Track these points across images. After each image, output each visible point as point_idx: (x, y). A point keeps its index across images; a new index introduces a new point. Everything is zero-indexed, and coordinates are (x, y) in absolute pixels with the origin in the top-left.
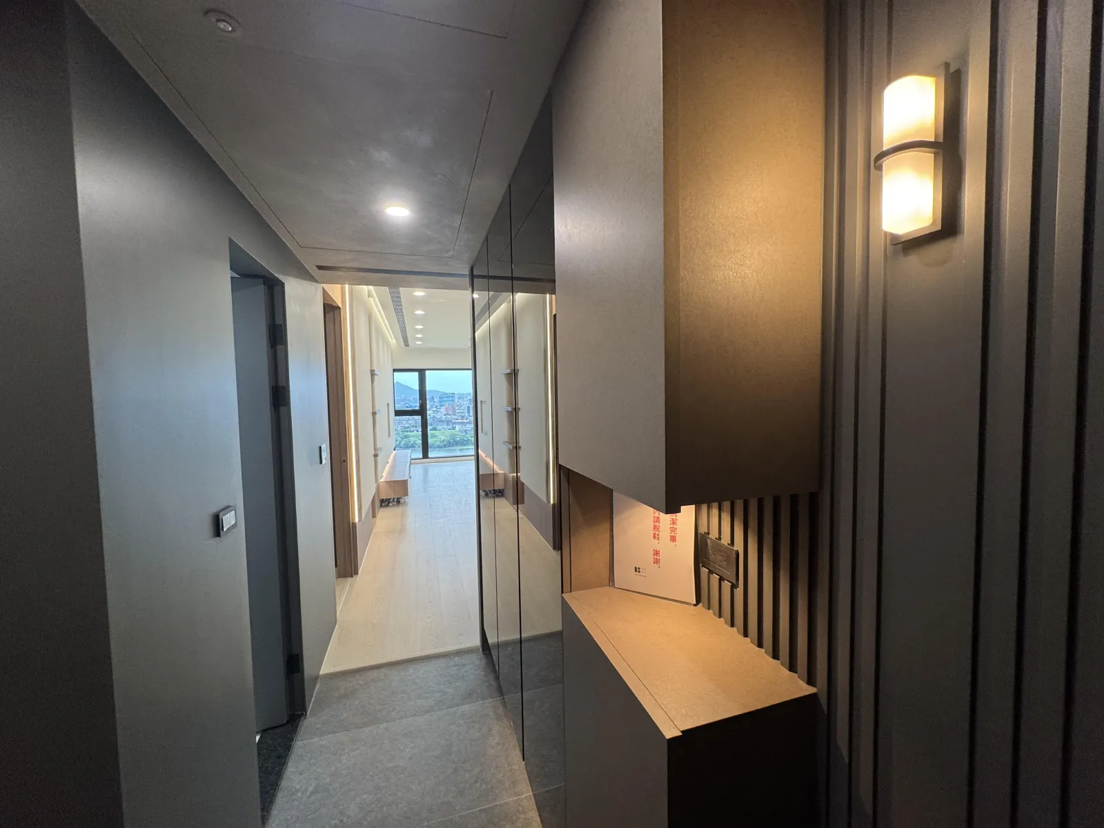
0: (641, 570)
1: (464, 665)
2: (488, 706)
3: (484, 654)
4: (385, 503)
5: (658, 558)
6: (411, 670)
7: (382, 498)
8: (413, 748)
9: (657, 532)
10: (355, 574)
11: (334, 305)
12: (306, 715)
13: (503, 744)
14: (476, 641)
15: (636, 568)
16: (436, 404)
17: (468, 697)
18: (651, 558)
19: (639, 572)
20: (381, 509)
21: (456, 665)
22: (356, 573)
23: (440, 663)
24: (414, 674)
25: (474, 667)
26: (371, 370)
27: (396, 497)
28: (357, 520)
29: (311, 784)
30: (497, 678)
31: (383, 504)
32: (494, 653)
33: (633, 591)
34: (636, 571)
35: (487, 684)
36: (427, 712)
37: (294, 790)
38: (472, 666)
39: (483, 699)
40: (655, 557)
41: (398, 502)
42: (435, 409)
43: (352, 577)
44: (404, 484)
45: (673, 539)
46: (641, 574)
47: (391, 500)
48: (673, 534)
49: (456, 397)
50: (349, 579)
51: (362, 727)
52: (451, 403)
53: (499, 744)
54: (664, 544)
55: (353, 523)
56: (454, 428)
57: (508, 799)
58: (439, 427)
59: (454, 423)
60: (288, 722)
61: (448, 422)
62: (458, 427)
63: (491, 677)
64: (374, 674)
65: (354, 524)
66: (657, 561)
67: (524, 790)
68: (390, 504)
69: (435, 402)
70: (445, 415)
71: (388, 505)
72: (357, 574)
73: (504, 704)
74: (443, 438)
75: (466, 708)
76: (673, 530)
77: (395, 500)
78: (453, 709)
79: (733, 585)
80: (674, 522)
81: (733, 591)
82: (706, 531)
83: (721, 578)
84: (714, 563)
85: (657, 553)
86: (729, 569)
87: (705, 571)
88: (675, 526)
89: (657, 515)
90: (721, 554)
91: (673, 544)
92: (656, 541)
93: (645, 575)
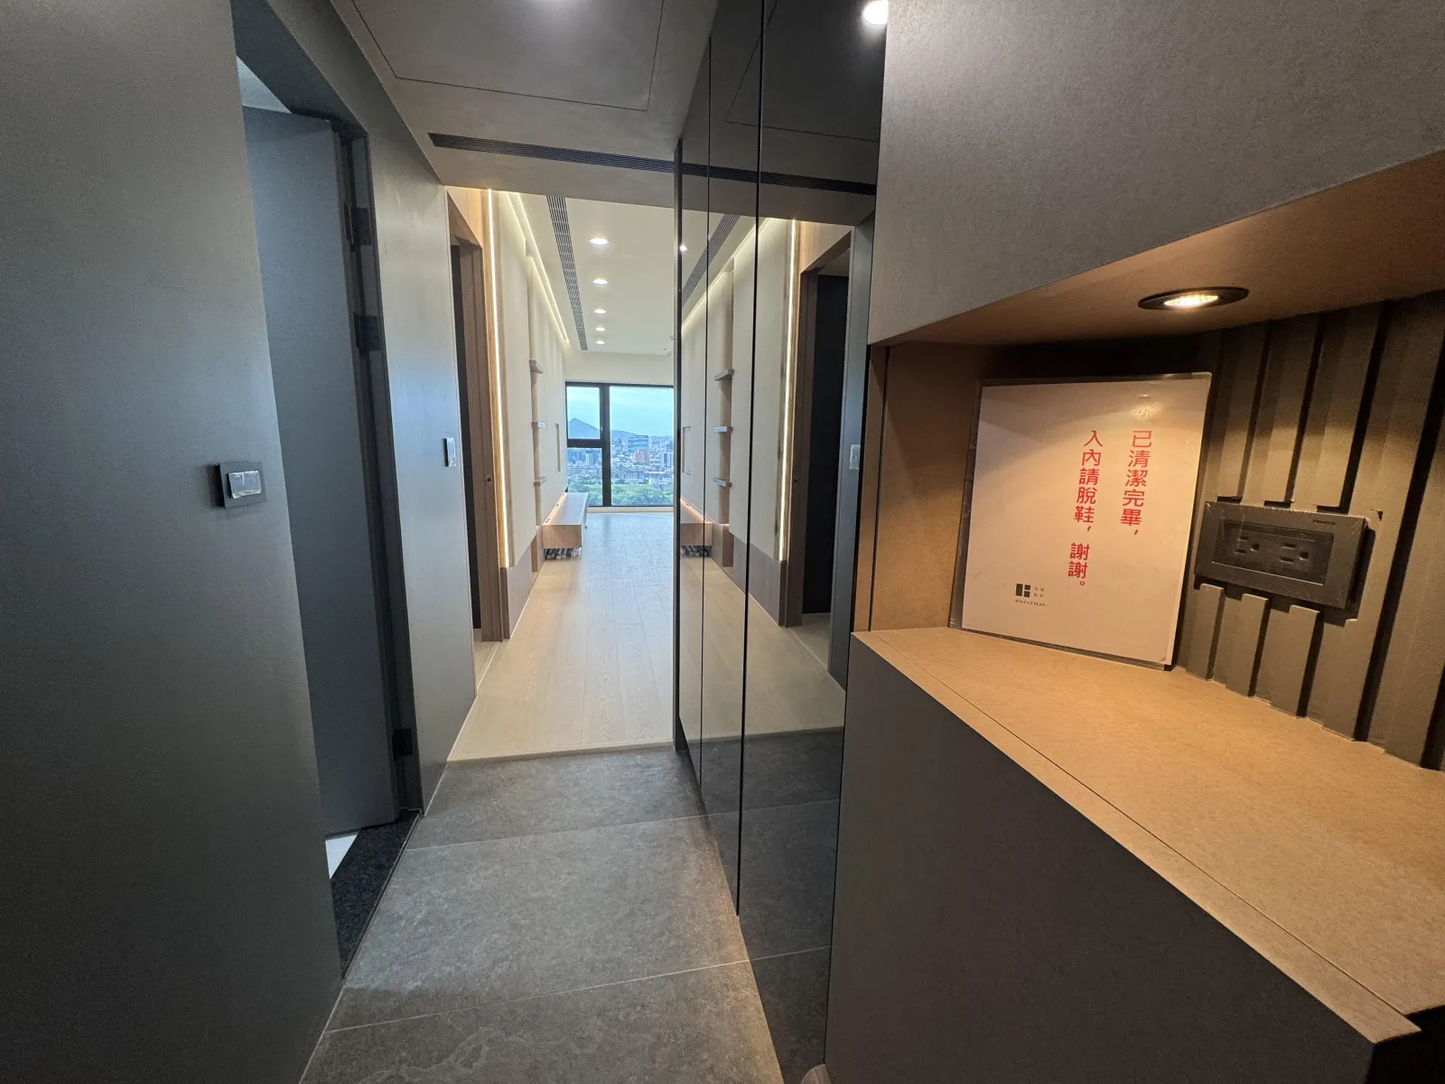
0: (1032, 591)
1: (648, 767)
2: (684, 826)
3: (678, 754)
4: (551, 555)
5: (1082, 562)
6: (573, 766)
7: (547, 547)
8: (569, 874)
9: (1087, 505)
10: (505, 637)
11: (472, 241)
12: (423, 813)
13: (704, 883)
14: (668, 736)
15: (1019, 587)
16: (624, 450)
17: (655, 811)
18: (1064, 561)
19: (1027, 595)
20: (546, 563)
21: (637, 765)
22: (507, 636)
23: (617, 761)
24: (578, 772)
25: (664, 769)
26: (531, 362)
27: (566, 548)
28: (507, 565)
29: (421, 911)
30: (697, 787)
31: (549, 557)
32: (694, 754)
33: (1004, 637)
35: (682, 795)
36: (594, 825)
37: (396, 916)
38: (660, 768)
39: (675, 815)
40: (1076, 560)
41: (569, 555)
42: (622, 456)
43: (501, 641)
44: (576, 531)
45: (1131, 517)
47: (560, 553)
48: (1131, 506)
49: (650, 441)
50: (499, 643)
51: (500, 838)
52: (643, 448)
53: (698, 882)
54: (1106, 533)
55: (501, 569)
56: (646, 482)
57: (709, 965)
58: (626, 481)
59: (648, 475)
60: (397, 821)
61: (639, 473)
62: (651, 481)
63: (688, 787)
64: (523, 766)
65: (503, 570)
66: (1078, 570)
67: (736, 954)
68: (558, 557)
69: (622, 447)
70: (635, 464)
71: (555, 559)
72: (509, 638)
73: (707, 825)
74: (631, 494)
75: (648, 826)
76: (1132, 496)
77: (565, 552)
78: (630, 826)
79: (1328, 615)
80: (1137, 479)
81: (1327, 627)
82: (1234, 494)
83: (1276, 602)
84: (1253, 565)
85: (1080, 551)
86: (1317, 573)
87: (1211, 591)
88: (1140, 488)
89: (1090, 465)
90: (1291, 539)
91: (1129, 529)
92: (1083, 525)
93: (1041, 600)
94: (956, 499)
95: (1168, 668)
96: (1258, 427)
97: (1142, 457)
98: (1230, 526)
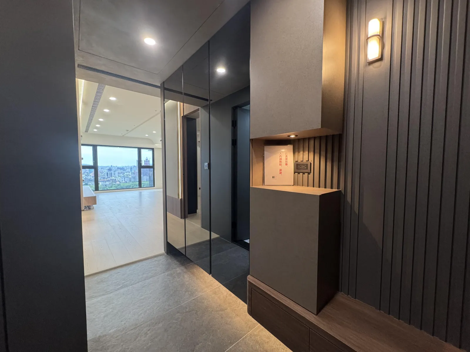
0: (275, 177)
1: (160, 260)
2: (178, 270)
3: (168, 255)
9: (281, 163)
18: (279, 172)
21: (156, 261)
34: (273, 178)
35: (174, 263)
45: (286, 164)
46: (275, 178)
48: (286, 163)
54: (284, 167)
66: (281, 173)
76: (286, 162)
79: (309, 173)
80: (286, 159)
81: (309, 175)
82: (297, 160)
83: (304, 173)
84: (301, 169)
85: (281, 170)
86: (307, 169)
87: (296, 174)
88: (287, 160)
89: (280, 157)
90: (304, 165)
91: (287, 166)
92: (281, 166)
93: (276, 178)
94: (262, 164)
95: (293, 185)
96: (299, 152)
97: (287, 156)
98: (297, 165)
